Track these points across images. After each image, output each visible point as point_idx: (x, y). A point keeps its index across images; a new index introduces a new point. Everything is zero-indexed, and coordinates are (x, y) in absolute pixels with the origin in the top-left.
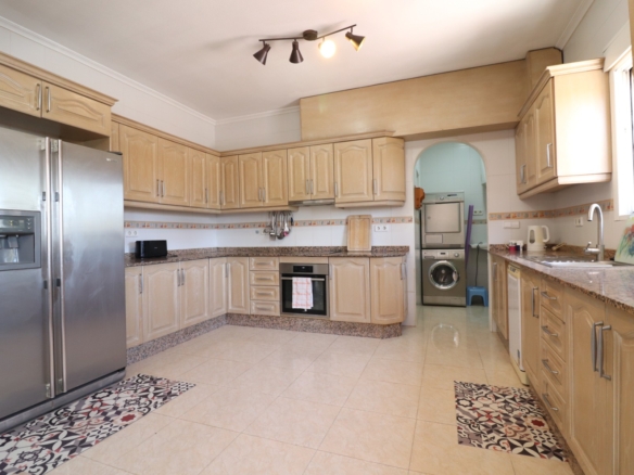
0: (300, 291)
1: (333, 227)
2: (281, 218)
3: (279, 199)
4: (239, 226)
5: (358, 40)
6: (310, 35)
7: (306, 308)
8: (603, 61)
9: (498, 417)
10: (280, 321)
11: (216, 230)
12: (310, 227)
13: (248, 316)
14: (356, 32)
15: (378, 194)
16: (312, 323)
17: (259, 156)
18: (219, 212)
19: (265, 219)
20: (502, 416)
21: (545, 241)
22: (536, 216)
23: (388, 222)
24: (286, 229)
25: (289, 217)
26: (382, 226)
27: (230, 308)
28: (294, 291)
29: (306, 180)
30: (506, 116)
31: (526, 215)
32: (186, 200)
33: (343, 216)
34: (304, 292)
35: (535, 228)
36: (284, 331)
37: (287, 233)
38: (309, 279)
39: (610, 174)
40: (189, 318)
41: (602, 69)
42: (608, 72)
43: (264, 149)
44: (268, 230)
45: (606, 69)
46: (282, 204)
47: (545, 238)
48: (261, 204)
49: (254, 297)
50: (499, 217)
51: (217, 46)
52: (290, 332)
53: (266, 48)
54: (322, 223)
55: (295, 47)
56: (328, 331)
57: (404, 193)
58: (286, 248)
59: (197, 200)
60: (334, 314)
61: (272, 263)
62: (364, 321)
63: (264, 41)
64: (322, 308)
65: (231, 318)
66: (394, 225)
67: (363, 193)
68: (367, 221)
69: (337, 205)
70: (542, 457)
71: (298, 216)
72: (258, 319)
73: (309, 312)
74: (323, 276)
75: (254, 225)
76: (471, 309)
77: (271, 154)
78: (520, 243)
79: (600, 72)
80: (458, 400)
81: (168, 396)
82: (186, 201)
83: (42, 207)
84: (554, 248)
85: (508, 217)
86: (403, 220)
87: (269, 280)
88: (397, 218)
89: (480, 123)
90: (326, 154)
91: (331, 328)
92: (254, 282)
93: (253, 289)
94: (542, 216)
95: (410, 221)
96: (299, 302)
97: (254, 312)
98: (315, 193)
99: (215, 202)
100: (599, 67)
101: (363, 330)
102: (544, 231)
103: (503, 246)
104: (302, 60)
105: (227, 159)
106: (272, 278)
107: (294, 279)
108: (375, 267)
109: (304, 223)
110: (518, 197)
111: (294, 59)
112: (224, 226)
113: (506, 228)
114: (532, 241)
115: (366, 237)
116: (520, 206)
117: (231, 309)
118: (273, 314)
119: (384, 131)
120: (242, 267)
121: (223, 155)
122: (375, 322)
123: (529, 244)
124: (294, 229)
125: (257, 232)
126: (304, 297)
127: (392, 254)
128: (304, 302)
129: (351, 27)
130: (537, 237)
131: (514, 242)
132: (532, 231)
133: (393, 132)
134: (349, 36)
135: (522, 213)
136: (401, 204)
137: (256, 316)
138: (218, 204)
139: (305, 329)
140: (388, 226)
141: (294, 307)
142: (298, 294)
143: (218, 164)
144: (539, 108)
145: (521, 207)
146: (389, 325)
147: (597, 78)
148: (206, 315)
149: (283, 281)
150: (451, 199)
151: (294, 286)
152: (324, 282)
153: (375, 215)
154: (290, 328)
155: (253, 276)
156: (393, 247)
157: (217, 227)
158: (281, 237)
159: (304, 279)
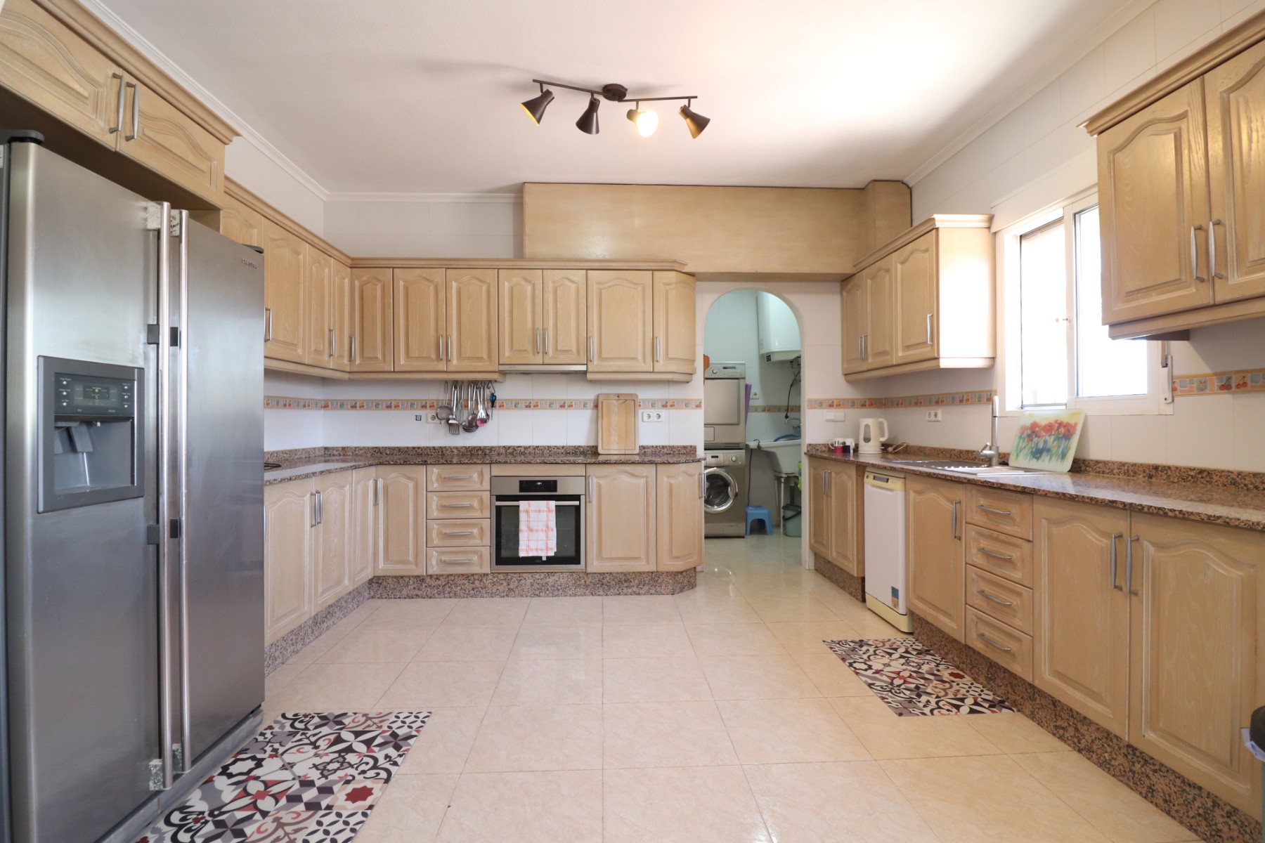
0: (533, 525)
1: (571, 412)
2: (471, 393)
3: (481, 359)
4: (377, 405)
5: (700, 123)
6: (615, 93)
7: (544, 555)
8: (991, 219)
9: (910, 676)
10: (488, 582)
11: (322, 412)
12: (529, 412)
13: (420, 579)
14: (695, 108)
15: (661, 362)
16: (551, 580)
17: (438, 275)
18: (346, 376)
19: (437, 395)
20: (914, 675)
21: (883, 439)
22: (863, 405)
23: (665, 406)
24: (481, 414)
25: (488, 392)
26: (654, 413)
27: (381, 566)
28: (523, 526)
29: (534, 330)
30: (839, 264)
31: (853, 404)
32: (300, 351)
33: (589, 394)
34: (542, 526)
35: (870, 421)
36: (497, 599)
37: (484, 421)
38: (553, 504)
39: (993, 359)
40: (324, 592)
41: (989, 228)
42: (995, 233)
43: (450, 264)
44: (443, 414)
45: (993, 230)
46: (483, 367)
47: (883, 435)
48: (442, 366)
49: (436, 541)
50: (820, 404)
51: (437, 68)
52: (511, 600)
53: (546, 96)
54: (551, 405)
55: (593, 106)
56: (579, 591)
57: (693, 361)
58: (479, 448)
59: (317, 351)
60: (593, 561)
61: (475, 476)
62: (646, 568)
63: (541, 83)
64: (572, 553)
65: (380, 586)
66: (673, 412)
67: (635, 359)
68: (631, 404)
69: (589, 376)
70: (993, 712)
71: (504, 391)
72: (442, 582)
73: (551, 561)
74: (577, 498)
75: (411, 405)
76: (752, 540)
77: (466, 276)
78: (850, 442)
79: (987, 230)
80: (851, 665)
81: (397, 741)
82: (300, 353)
83: (146, 358)
84: (890, 449)
85: (831, 406)
86: (687, 404)
87: (470, 508)
88: (678, 400)
89: (805, 269)
90: (573, 286)
91: (586, 586)
92: (435, 514)
93: (435, 526)
94: (871, 405)
95: (698, 406)
96: (533, 545)
97: (435, 569)
98: (551, 353)
99: (341, 356)
100: (985, 225)
101: (641, 584)
102: (881, 425)
103: (825, 445)
104: (598, 131)
105: (366, 275)
106: (476, 504)
107: (523, 505)
108: (664, 481)
109: (516, 404)
110: (843, 378)
111: (585, 123)
112: (342, 405)
113: (829, 421)
114: (867, 440)
115: (630, 431)
116: (844, 391)
117: (383, 567)
118: (476, 569)
119: (674, 262)
120: (411, 485)
121: (356, 264)
122: (662, 568)
123: (862, 443)
124: (496, 413)
125: (418, 418)
126: (542, 535)
127: (682, 459)
128: (542, 545)
129: (689, 98)
130: (873, 433)
131: (841, 440)
132: (867, 426)
133: (685, 265)
134: (686, 112)
135: (848, 400)
136: (684, 380)
137: (438, 577)
138: (346, 361)
139: (540, 591)
140: (664, 412)
141: (522, 554)
142: (531, 530)
143: (347, 281)
144: (903, 263)
145: (846, 392)
146: (681, 573)
147: (982, 239)
148: (346, 582)
149: (498, 509)
150: (728, 373)
151: (523, 517)
152: (578, 508)
153: (644, 394)
154: (510, 592)
155: (435, 501)
156: (672, 448)
157: (326, 407)
158: (471, 427)
159: (543, 504)
